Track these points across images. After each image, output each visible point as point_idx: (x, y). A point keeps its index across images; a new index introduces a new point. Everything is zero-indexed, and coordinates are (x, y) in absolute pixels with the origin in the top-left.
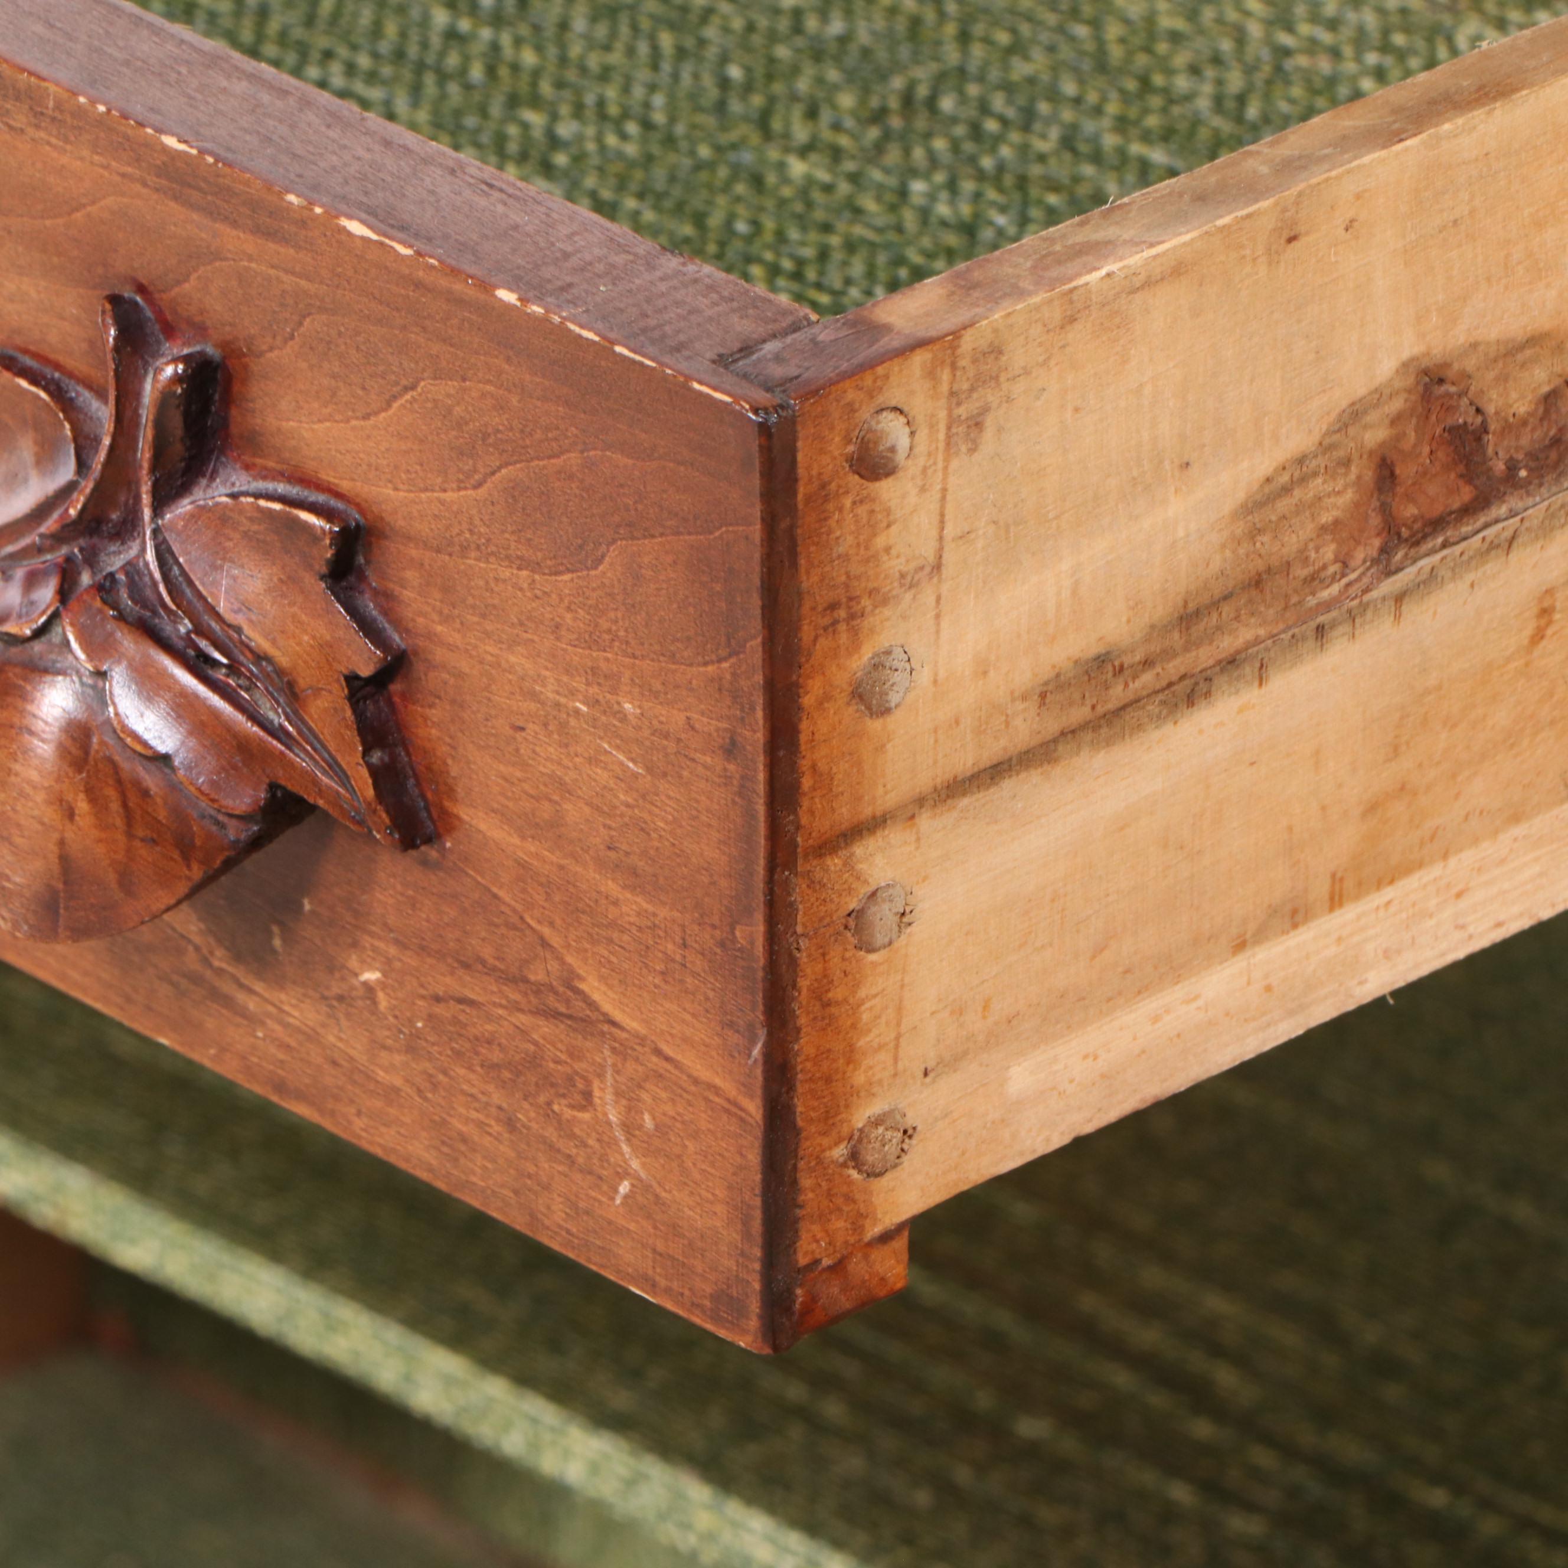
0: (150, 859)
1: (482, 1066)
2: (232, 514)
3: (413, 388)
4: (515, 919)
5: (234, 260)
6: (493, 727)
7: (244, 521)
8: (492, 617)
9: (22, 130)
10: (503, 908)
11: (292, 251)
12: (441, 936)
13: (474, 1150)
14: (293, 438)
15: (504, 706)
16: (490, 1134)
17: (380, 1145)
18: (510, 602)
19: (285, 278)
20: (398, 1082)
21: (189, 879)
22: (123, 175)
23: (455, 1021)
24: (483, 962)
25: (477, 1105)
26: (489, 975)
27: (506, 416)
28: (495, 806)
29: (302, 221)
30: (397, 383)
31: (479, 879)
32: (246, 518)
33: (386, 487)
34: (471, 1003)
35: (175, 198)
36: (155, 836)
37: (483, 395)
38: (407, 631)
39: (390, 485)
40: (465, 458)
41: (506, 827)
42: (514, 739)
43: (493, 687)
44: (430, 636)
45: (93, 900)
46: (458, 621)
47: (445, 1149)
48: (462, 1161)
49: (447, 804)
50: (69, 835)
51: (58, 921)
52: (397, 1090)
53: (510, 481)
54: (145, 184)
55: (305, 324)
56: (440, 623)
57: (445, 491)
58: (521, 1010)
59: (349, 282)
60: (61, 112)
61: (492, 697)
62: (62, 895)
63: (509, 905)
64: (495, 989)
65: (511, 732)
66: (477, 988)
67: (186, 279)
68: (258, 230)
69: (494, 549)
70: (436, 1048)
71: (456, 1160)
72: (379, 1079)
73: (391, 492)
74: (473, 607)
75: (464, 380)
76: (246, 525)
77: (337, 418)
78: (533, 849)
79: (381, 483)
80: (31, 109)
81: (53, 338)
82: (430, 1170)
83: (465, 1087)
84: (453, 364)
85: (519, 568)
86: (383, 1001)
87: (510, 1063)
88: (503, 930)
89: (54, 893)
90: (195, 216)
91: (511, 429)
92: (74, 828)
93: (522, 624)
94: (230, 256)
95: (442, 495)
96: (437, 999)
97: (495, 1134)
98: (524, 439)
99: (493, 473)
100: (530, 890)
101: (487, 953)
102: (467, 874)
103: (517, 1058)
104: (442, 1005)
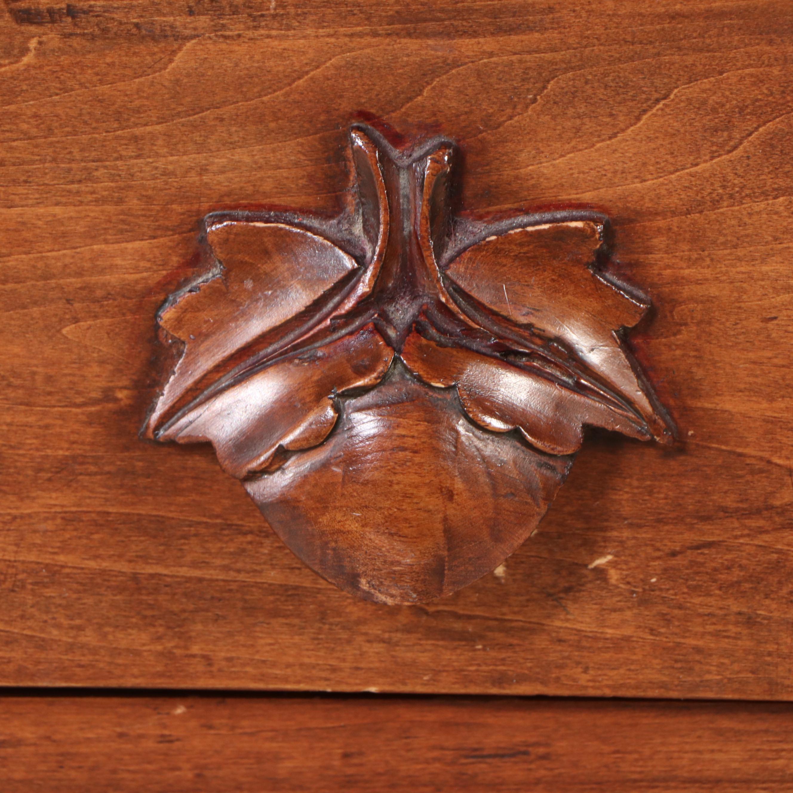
0: (511, 509)
1: (720, 589)
2: (503, 246)
3: (666, 97)
4: (762, 465)
5: (472, 62)
6: (742, 328)
7: (515, 247)
8: (745, 244)
9: (239, 36)
10: (748, 461)
11: (537, 35)
12: (680, 505)
13: (711, 655)
14: (533, 178)
15: (755, 307)
16: (728, 637)
17: (608, 686)
18: (764, 227)
19: (528, 57)
20: (628, 631)
21: (538, 514)
22: (352, 35)
23: (693, 563)
24: (725, 509)
25: (714, 620)
26: (731, 517)
27: (767, 86)
28: (742, 386)
29: (550, 8)
30: (647, 100)
31: (724, 447)
32: (516, 245)
33: (633, 183)
34: (710, 545)
35: (409, 35)
36: (513, 491)
37: (742, 79)
38: (653, 285)
39: (636, 180)
40: (720, 133)
41: (754, 399)
42: (766, 328)
43: (745, 297)
44: (677, 281)
45: (471, 555)
46: (708, 259)
47: (679, 665)
48: (697, 667)
49: (690, 402)
50: (450, 512)
51: (442, 581)
52: (627, 639)
53: (769, 133)
54: (375, 34)
55: (549, 87)
56: (689, 267)
57: (697, 165)
58: (767, 532)
59: (598, 39)
60: (284, 7)
61: (742, 305)
62: (447, 559)
63: (754, 457)
64: (736, 525)
65: (762, 325)
66: (717, 532)
67: (420, 93)
68: (500, 31)
69: (748, 192)
70: (671, 592)
71: (691, 669)
72: (608, 636)
73: (639, 185)
74: (724, 243)
75: (721, 73)
76: (516, 250)
77: (581, 148)
78: (783, 405)
79: (628, 182)
80: (250, 15)
81: (268, 186)
82: (663, 686)
83: (701, 611)
84: (710, 65)
85: (776, 198)
86: (614, 576)
87: (751, 576)
88: (749, 478)
89: (440, 560)
90: (430, 42)
91: (772, 94)
92: (454, 505)
93: (776, 239)
94: (467, 60)
95: (693, 170)
96: (674, 554)
97: (733, 635)
98: (784, 98)
99: (750, 135)
100: (779, 437)
101: (730, 502)
102: (710, 448)
103: (759, 569)
104: (679, 557)
